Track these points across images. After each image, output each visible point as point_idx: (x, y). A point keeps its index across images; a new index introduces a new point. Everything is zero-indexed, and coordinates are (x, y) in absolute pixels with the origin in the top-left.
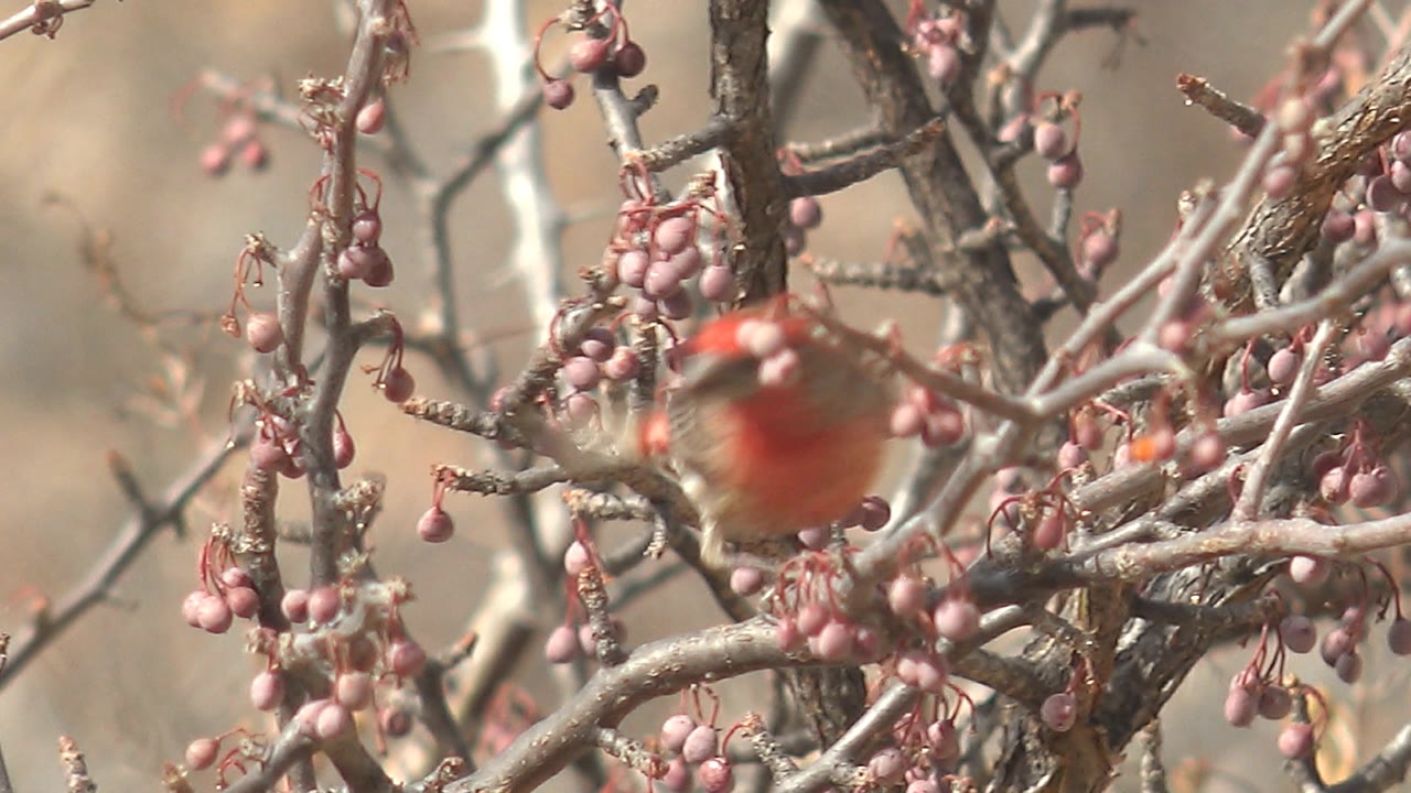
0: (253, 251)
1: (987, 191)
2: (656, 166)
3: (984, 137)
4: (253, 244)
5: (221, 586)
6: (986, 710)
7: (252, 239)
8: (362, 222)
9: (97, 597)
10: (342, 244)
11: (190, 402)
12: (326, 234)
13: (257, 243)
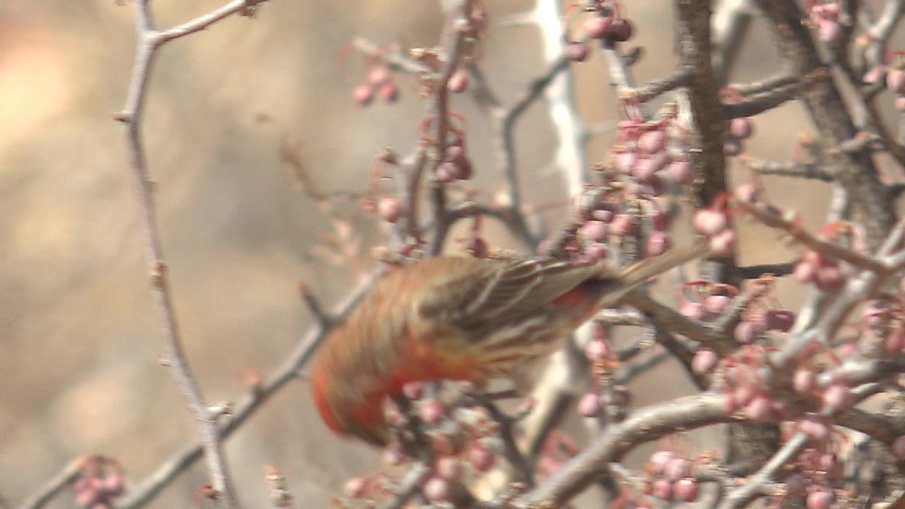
0: (384, 157)
1: (859, 114)
2: (642, 99)
3: (856, 79)
4: (383, 153)
7: (383, 150)
8: (453, 148)
9: (292, 376)
10: (441, 161)
11: (351, 250)
12: (430, 154)
13: (386, 152)
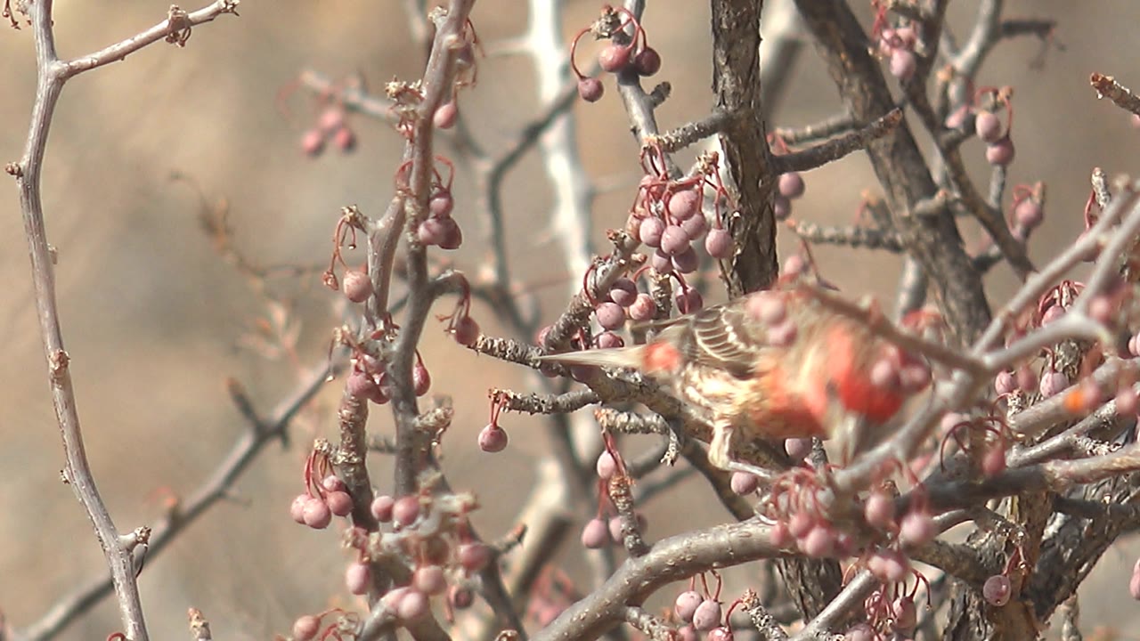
0: (348, 220)
1: (937, 167)
2: (669, 148)
3: (935, 124)
4: (348, 215)
5: (321, 490)
6: (937, 588)
7: (347, 211)
8: (437, 200)
9: (218, 496)
10: (421, 218)
11: (289, 340)
12: (409, 208)
13: (352, 214)
